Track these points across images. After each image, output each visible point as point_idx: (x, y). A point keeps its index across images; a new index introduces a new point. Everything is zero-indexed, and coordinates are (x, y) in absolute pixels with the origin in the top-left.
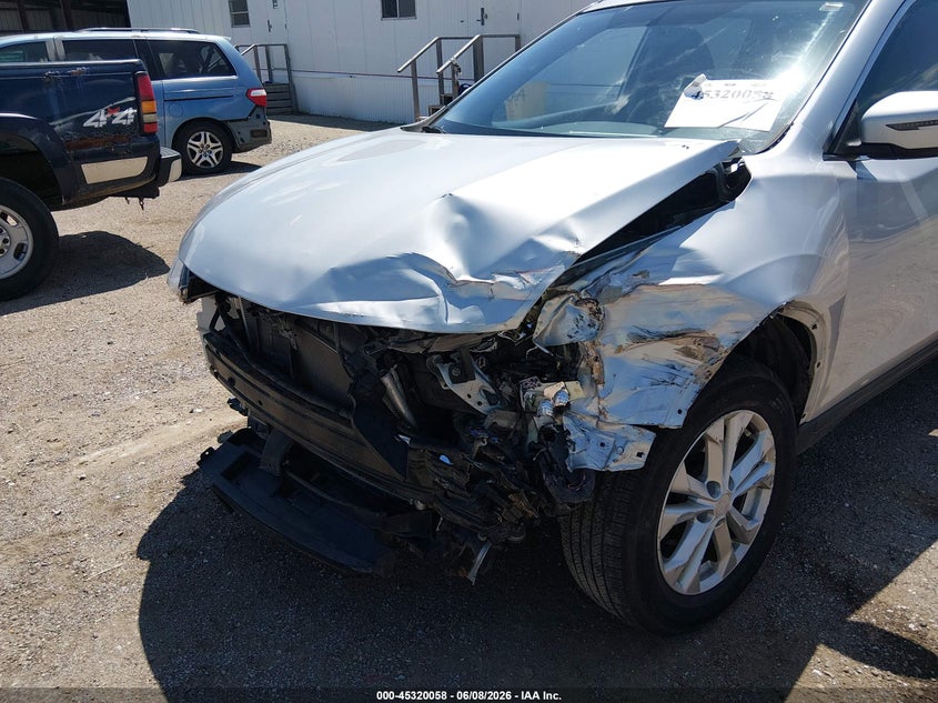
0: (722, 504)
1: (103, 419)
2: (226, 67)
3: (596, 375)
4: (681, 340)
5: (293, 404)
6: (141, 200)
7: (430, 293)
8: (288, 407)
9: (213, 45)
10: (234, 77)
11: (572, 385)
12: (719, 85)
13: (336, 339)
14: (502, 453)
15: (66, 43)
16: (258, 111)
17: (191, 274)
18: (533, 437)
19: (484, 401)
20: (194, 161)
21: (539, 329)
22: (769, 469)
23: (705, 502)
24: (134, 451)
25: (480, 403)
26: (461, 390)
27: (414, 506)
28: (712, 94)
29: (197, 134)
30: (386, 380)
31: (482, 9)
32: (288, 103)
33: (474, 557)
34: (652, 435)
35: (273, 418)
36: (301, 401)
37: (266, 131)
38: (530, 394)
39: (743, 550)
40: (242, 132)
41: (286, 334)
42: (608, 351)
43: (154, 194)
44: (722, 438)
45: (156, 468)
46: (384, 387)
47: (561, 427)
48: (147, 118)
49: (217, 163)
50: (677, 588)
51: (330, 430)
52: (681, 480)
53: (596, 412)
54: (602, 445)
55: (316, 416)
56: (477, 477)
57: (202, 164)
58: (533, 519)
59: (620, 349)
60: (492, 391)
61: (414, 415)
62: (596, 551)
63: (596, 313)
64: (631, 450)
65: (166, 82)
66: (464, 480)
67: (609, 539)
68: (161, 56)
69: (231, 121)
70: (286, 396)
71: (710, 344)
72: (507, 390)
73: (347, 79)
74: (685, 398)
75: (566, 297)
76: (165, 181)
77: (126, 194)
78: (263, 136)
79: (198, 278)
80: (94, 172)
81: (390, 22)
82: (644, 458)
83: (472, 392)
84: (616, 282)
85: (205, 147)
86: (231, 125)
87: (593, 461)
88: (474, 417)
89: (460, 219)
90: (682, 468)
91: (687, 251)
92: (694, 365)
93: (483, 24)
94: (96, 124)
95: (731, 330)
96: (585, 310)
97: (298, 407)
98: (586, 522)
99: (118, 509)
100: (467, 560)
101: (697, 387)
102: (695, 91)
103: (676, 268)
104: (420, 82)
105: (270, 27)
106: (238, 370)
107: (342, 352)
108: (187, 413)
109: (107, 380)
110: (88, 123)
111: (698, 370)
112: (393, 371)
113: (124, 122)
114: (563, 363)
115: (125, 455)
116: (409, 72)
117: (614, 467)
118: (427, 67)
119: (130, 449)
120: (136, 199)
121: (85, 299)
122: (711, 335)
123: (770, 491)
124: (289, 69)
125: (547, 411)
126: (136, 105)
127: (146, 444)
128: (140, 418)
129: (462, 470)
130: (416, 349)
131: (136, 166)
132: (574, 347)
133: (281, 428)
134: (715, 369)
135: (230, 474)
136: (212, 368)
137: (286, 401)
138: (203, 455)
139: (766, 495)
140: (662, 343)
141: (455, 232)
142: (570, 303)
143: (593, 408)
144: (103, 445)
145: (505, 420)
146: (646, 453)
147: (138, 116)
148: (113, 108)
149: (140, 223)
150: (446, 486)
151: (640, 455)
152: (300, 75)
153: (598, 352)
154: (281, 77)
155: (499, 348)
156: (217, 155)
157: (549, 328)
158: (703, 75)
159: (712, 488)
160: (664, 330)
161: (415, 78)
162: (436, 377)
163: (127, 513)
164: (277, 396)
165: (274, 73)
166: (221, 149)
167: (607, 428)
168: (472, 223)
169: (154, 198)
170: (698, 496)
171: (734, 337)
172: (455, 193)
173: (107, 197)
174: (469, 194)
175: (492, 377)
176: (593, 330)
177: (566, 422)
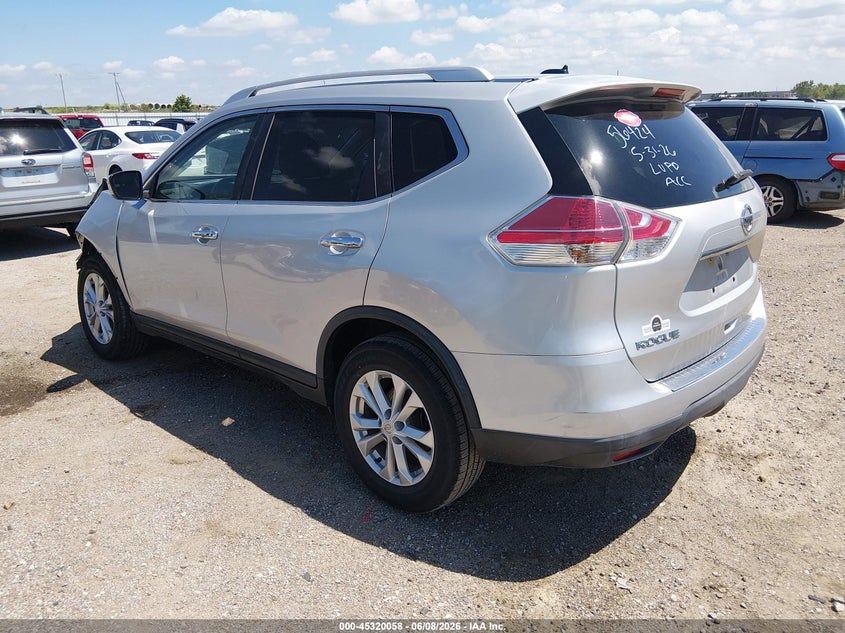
37: (839, 194)
69: (800, 180)
78: (834, 199)
86: (800, 185)
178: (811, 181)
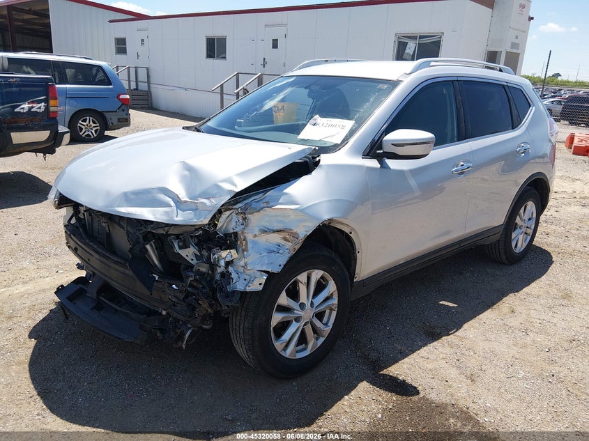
0: (308, 314)
1: (7, 273)
2: (106, 80)
3: (244, 247)
4: (282, 233)
5: (104, 260)
6: (44, 155)
7: (168, 205)
8: (103, 262)
9: (99, 67)
10: (111, 86)
11: (233, 251)
12: (325, 120)
13: (125, 226)
14: (201, 284)
15: (10, 59)
16: (124, 107)
17: (61, 194)
18: (218, 277)
19: (194, 258)
20: (81, 134)
21: (219, 225)
22: (335, 301)
23: (299, 313)
24: (22, 290)
25: (192, 260)
26: (183, 253)
27: (161, 313)
28: (321, 125)
29: (85, 118)
30: (148, 247)
31: (264, 59)
32: (146, 102)
33: (184, 335)
34: (267, 275)
35: (95, 268)
36: (108, 258)
37: (127, 119)
38: (216, 256)
39: (322, 340)
40: (113, 118)
41: (104, 225)
42: (250, 237)
43: (53, 152)
44: (306, 281)
45: (34, 299)
46: (147, 250)
47: (228, 272)
48: (52, 109)
49: (95, 135)
50: (283, 353)
51: (122, 273)
52: (283, 299)
53: (244, 265)
54: (245, 280)
55: (115, 266)
56: (188, 295)
57: (86, 136)
58: (210, 313)
59: (255, 236)
60: (199, 254)
61: (162, 266)
62: (241, 331)
63: (244, 219)
64: (256, 282)
65: (68, 86)
66: (181, 296)
67: (246, 325)
68: (67, 70)
69: (106, 112)
70: (101, 256)
71: (295, 235)
72: (205, 253)
73: (183, 91)
74: (283, 260)
75: (232, 211)
76: (59, 145)
77: (36, 151)
78: (125, 122)
79: (64, 196)
80: (17, 137)
81: (211, 61)
82: (262, 286)
83: (189, 254)
84: (254, 205)
85: (89, 126)
86: (106, 114)
87: (240, 286)
88: (190, 267)
89: (187, 173)
90: (284, 293)
91: (286, 194)
92: (288, 245)
93: (264, 67)
94: (22, 111)
95: (304, 229)
96: (240, 217)
97: (107, 262)
98: (238, 318)
99: (10, 318)
100: (181, 337)
101: (289, 255)
102: (314, 122)
103: (280, 201)
104: (225, 96)
105: (138, 56)
106: (80, 243)
107: (128, 232)
108: (55, 273)
109: (12, 253)
110: (16, 110)
111: (290, 248)
112: (152, 242)
113: (38, 110)
114: (230, 241)
115: (17, 291)
116: (219, 90)
117: (248, 289)
118: (230, 88)
119: (21, 289)
120: (42, 154)
121: (5, 210)
122: (295, 231)
123: (336, 312)
124: (149, 82)
125: (222, 263)
126: (46, 101)
127: (29, 287)
128: (28, 274)
129: (182, 292)
130: (161, 231)
131: (43, 135)
132: (236, 234)
133: (100, 274)
134: (298, 247)
135: (72, 298)
136: (67, 243)
137: (102, 259)
138: (58, 289)
139: (334, 314)
140: (274, 234)
141: (184, 179)
142: (234, 214)
143: (242, 263)
144: (5, 287)
145: (204, 268)
146: (263, 283)
147: (47, 108)
148: (33, 102)
149: (43, 168)
150: (174, 300)
151: (260, 284)
152: (156, 86)
153: (245, 236)
154: (143, 86)
155: (203, 235)
156: (96, 131)
157: (225, 225)
158: (318, 116)
159: (302, 306)
160: (275, 228)
161: (222, 93)
162: (172, 247)
163: (15, 319)
164: (97, 256)
165: (139, 84)
166: (99, 128)
167: (248, 272)
168: (191, 174)
169: (52, 154)
170: (294, 309)
171: (305, 233)
172: (186, 161)
173: (24, 152)
174: (193, 162)
175: (199, 247)
176: (243, 226)
177: (230, 269)
178: (112, 112)
